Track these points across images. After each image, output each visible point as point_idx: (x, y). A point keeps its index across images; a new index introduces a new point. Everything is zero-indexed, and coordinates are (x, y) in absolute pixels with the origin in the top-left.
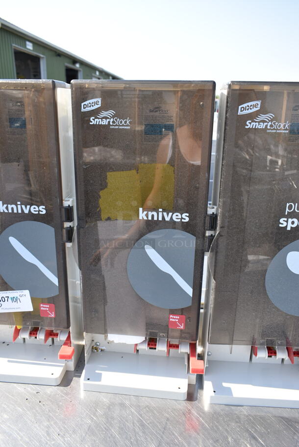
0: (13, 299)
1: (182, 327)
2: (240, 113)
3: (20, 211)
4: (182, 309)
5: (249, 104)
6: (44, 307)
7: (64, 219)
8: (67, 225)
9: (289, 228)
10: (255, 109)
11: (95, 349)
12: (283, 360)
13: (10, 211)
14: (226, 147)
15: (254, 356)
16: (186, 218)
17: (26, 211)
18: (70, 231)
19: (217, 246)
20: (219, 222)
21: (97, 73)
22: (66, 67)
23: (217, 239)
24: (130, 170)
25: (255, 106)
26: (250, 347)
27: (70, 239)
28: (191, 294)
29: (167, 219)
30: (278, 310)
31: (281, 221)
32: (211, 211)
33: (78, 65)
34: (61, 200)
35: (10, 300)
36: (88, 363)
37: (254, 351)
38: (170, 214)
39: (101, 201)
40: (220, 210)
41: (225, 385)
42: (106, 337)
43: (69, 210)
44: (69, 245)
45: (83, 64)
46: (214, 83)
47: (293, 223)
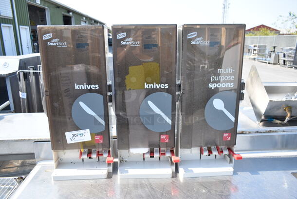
0: (80, 135)
1: (167, 141)
2: (188, 38)
3: (85, 88)
4: (166, 132)
5: (192, 33)
6: (97, 138)
7: (108, 91)
8: (109, 94)
9: (213, 88)
10: (194, 36)
11: (122, 161)
12: (216, 155)
13: (80, 88)
14: (183, 53)
15: (202, 155)
16: (167, 86)
17: (89, 88)
18: (110, 96)
19: (182, 99)
20: (182, 87)
21: (84, 18)
22: (63, 15)
23: (182, 96)
24: (140, 65)
25: (194, 34)
26: (200, 148)
27: (111, 101)
28: (171, 124)
29: (158, 87)
30: (211, 128)
31: (209, 85)
32: (178, 83)
33: (71, 14)
34: (106, 82)
35: (79, 135)
36: (120, 166)
37: (202, 152)
38: (159, 85)
39: (126, 80)
40: (182, 81)
41: (189, 169)
42: (129, 151)
43: (110, 86)
44: (110, 104)
45: (74, 12)
46: (176, 25)
47: (214, 85)
